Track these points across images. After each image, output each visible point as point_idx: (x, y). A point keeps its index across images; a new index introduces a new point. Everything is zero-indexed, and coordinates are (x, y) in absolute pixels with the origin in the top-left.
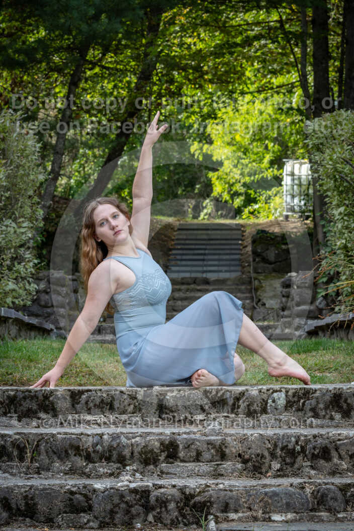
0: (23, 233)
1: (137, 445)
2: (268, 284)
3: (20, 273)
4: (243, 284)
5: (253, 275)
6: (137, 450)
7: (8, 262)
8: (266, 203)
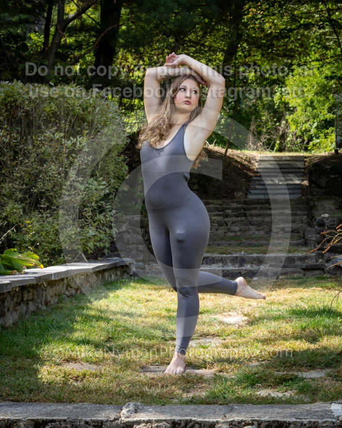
0: (102, 190)
2: (320, 204)
3: (100, 221)
4: (303, 203)
5: (310, 197)
7: (90, 214)
8: (326, 138)
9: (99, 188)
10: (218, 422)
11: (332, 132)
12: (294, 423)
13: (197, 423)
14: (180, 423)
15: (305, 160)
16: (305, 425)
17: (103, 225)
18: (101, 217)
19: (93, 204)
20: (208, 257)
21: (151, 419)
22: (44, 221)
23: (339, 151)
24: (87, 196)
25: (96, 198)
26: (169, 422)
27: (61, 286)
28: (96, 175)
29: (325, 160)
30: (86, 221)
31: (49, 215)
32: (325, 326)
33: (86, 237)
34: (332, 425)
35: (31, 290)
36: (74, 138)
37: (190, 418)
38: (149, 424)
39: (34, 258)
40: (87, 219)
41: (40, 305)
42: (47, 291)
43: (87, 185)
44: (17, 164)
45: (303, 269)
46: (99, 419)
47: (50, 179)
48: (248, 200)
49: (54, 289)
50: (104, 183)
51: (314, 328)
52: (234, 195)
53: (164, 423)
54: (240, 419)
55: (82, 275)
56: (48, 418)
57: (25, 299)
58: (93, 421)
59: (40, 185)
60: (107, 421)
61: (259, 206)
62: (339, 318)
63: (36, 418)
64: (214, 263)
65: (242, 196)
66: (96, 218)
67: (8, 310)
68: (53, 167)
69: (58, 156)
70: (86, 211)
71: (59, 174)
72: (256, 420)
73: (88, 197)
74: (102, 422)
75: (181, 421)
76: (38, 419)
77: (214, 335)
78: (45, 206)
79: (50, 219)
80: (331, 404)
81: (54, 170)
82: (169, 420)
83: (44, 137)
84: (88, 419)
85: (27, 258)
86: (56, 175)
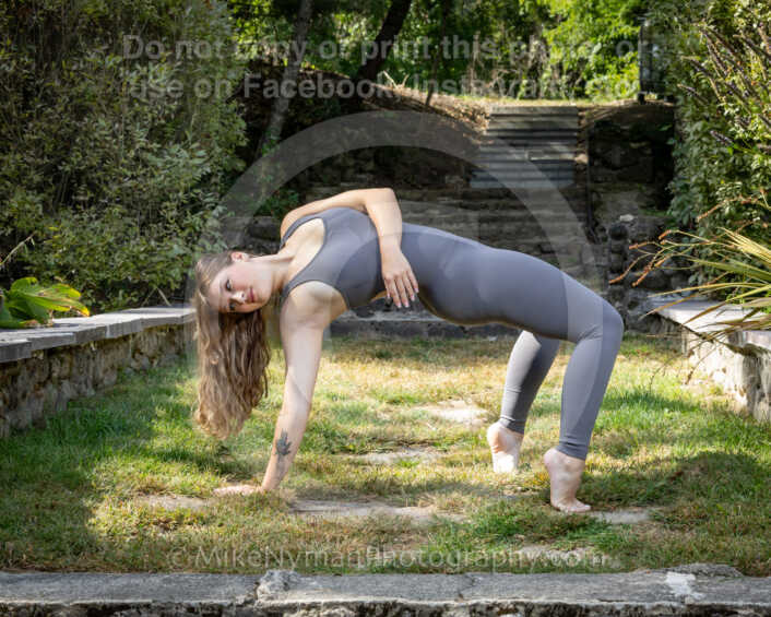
0: (198, 167)
3: (193, 228)
4: (576, 197)
5: (590, 185)
7: (174, 213)
8: (619, 73)
9: (191, 162)
10: (447, 607)
11: (631, 61)
12: (597, 609)
13: (406, 608)
14: (374, 610)
15: (580, 114)
16: (618, 613)
17: (200, 235)
18: (196, 219)
19: (181, 194)
21: (317, 600)
22: (84, 227)
23: (647, 98)
24: (168, 179)
25: (186, 182)
26: (352, 606)
27: (122, 351)
28: (186, 138)
29: (620, 114)
30: (166, 228)
31: (94, 216)
32: (640, 426)
33: (167, 257)
34: (670, 612)
35: (67, 357)
36: (142, 66)
37: (393, 599)
38: (313, 611)
39: (70, 296)
40: (168, 223)
41: (83, 386)
42: (97, 360)
43: (168, 158)
44: (31, 115)
46: (215, 602)
47: (95, 146)
48: (470, 190)
49: (109, 356)
50: (202, 153)
51: (619, 430)
52: (444, 182)
53: (343, 609)
54: (491, 601)
55: (162, 331)
56: (115, 601)
57: (55, 375)
58: (203, 606)
59: (76, 157)
60: (232, 605)
61: (492, 202)
62: (667, 410)
63: (91, 601)
65: (461, 183)
66: (186, 222)
67: (24, 396)
68: (102, 123)
69: (110, 100)
70: (166, 207)
71: (114, 135)
72: (522, 604)
73: (170, 182)
74: (221, 608)
75: (375, 605)
76: (95, 604)
77: (424, 442)
78: (87, 199)
79: (97, 224)
80: (665, 573)
81: (104, 129)
82: (353, 603)
83: (84, 63)
84: (194, 603)
85: (56, 296)
86: (108, 138)
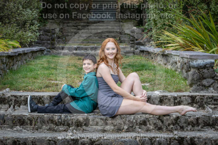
1: (74, 119)
2: (126, 24)
3: (33, 29)
6: (74, 121)
9: (32, 14)
17: (34, 31)
19: (30, 21)
20: (79, 47)
25: (31, 18)
33: (27, 36)
42: (23, 57)
45: (125, 53)
48: (89, 21)
50: (35, 11)
52: (82, 19)
57: (18, 60)
61: (95, 24)
64: (82, 50)
65: (86, 19)
66: (31, 28)
67: (15, 63)
70: (27, 24)
73: (28, 18)
78: (8, 22)
86: (13, 8)
